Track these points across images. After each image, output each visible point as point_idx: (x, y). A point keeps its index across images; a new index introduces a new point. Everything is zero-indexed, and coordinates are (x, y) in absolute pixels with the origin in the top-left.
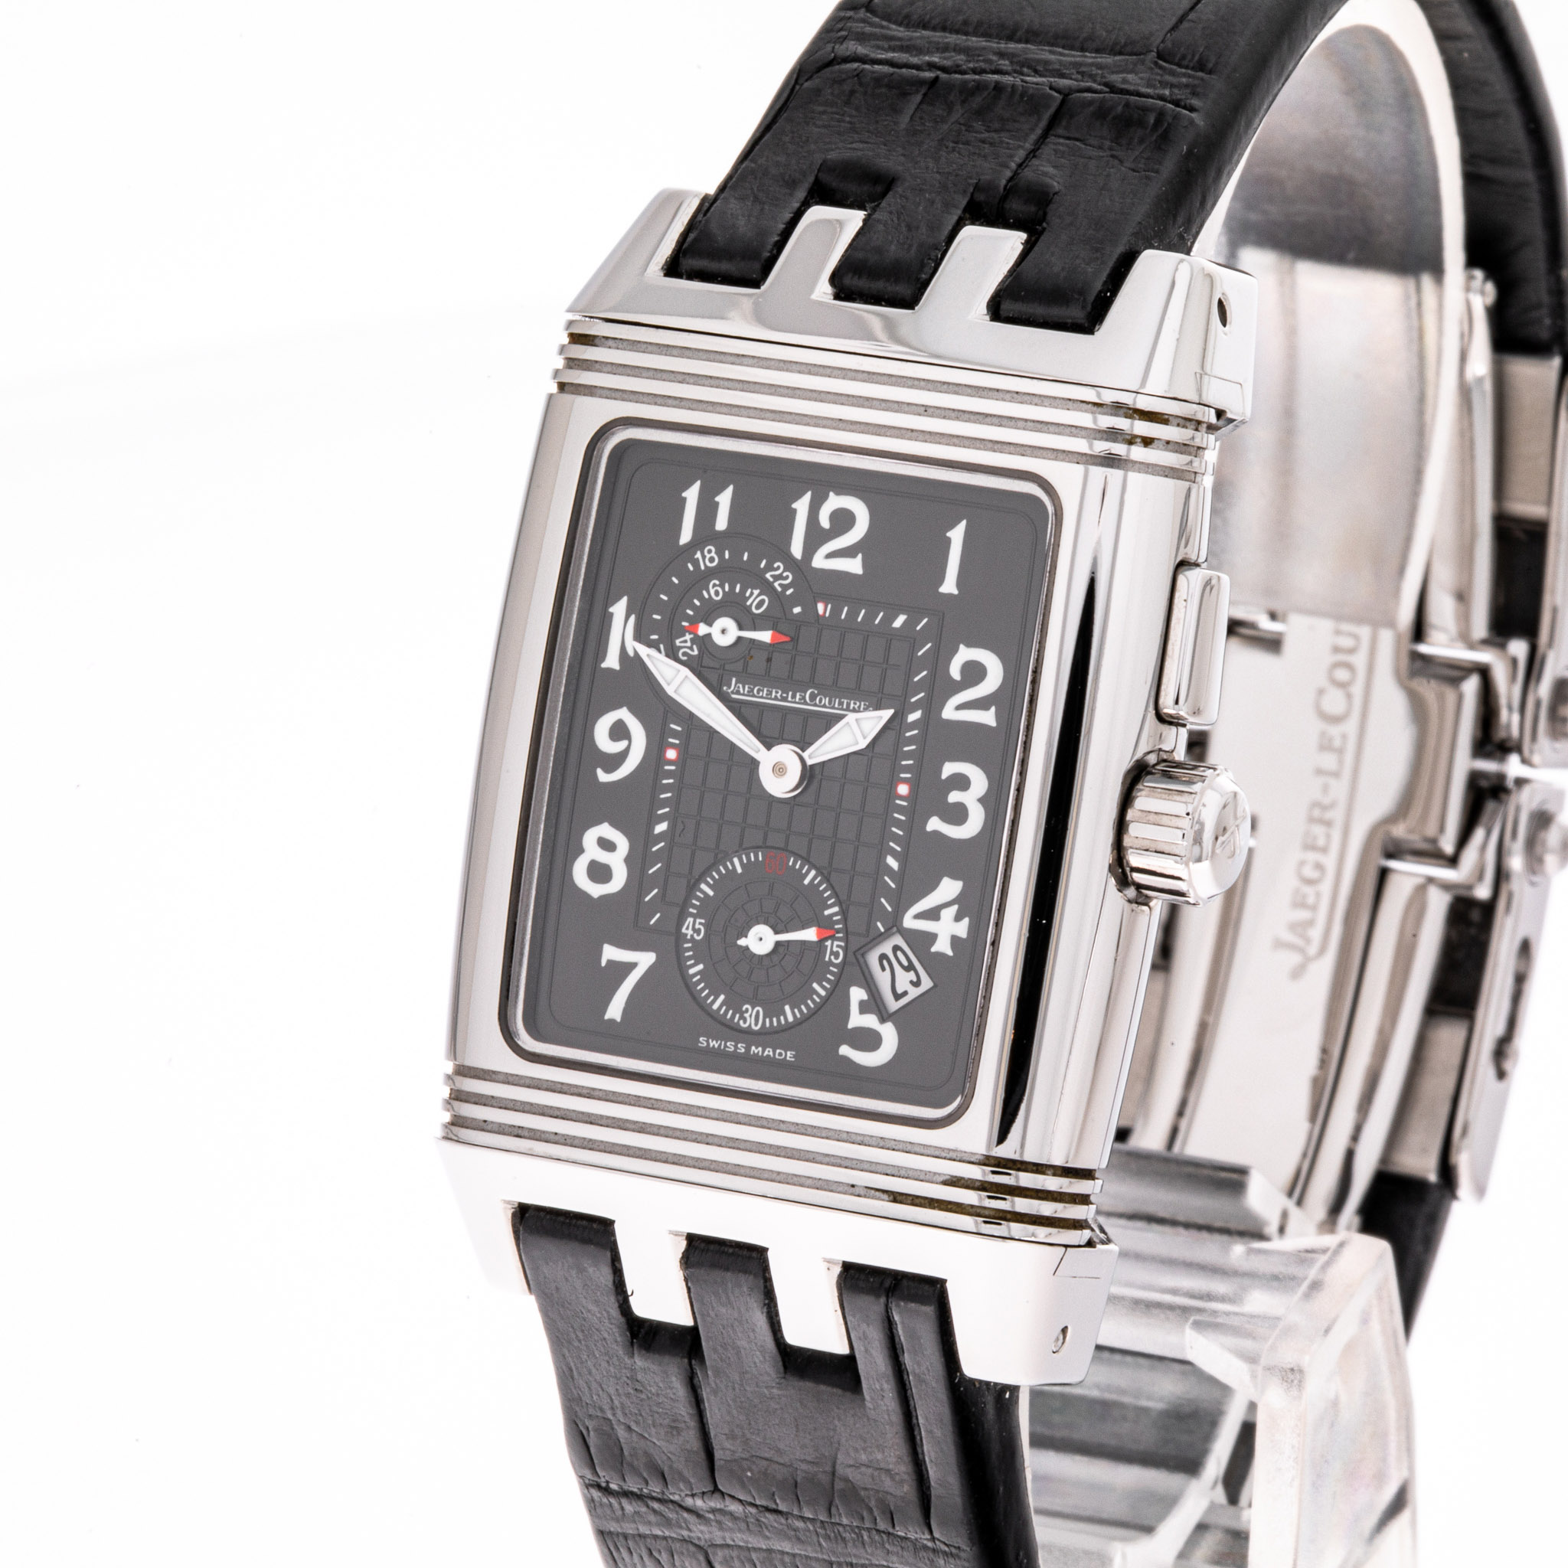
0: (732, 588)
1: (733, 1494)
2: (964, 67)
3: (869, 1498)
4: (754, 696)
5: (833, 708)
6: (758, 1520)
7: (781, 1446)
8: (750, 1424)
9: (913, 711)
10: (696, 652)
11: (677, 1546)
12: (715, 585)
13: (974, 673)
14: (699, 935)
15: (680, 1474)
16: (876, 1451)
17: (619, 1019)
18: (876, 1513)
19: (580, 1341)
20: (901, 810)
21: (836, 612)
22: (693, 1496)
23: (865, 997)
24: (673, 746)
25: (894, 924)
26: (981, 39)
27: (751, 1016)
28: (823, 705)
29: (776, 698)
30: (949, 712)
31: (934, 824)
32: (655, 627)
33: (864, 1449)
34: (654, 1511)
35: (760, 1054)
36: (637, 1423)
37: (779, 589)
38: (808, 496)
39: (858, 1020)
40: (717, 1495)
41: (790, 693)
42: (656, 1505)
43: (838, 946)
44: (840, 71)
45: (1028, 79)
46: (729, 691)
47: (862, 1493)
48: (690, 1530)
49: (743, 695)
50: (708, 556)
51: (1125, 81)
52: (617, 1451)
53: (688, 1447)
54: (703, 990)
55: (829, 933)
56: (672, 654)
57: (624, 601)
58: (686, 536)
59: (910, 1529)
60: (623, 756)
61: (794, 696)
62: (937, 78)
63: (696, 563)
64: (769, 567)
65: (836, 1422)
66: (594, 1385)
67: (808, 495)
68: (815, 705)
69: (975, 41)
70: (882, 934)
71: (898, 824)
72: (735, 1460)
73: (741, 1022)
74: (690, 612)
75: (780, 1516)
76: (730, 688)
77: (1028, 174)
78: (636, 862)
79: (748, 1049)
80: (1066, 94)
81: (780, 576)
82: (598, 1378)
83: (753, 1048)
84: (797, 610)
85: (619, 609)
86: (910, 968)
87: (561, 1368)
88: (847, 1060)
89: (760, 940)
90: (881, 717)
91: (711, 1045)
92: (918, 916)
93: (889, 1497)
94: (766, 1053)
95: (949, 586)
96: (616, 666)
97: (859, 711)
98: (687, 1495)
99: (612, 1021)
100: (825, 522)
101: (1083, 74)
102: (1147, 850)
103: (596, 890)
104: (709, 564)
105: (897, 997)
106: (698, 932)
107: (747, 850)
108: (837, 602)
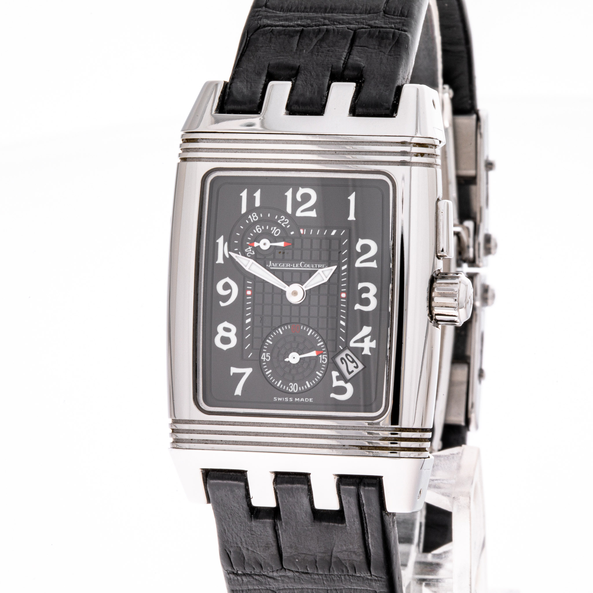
0: (265, 227)
1: (290, 569)
2: (311, 24)
3: (346, 563)
4: (279, 267)
5: (312, 268)
6: (299, 578)
7: (311, 548)
8: (298, 541)
9: (343, 265)
10: (254, 253)
11: (264, 592)
12: (258, 227)
13: (366, 249)
14: (268, 359)
15: (268, 564)
16: (350, 544)
17: (240, 395)
18: (349, 568)
19: (229, 519)
20: (343, 303)
21: (308, 232)
22: (273, 572)
23: (338, 375)
24: (249, 290)
25: (346, 346)
26: (314, 13)
27: (293, 387)
28: (308, 267)
29: (288, 267)
31: (357, 307)
32: (236, 246)
33: (345, 545)
34: (256, 580)
35: (299, 401)
36: (251, 547)
37: (284, 226)
38: (291, 190)
39: (336, 383)
40: (283, 570)
41: (294, 264)
42: (257, 577)
43: (324, 357)
44: (264, 31)
45: (338, 26)
46: (269, 266)
47: (343, 562)
48: (270, 585)
49: (275, 267)
50: (254, 217)
51: (375, 23)
52: (242, 559)
53: (272, 553)
54: (272, 379)
55: (320, 352)
56: (244, 254)
57: (222, 237)
58: (244, 210)
59: (363, 573)
60: (229, 296)
61: (295, 265)
62: (303, 29)
63: (249, 220)
64: (279, 218)
65: (334, 536)
66: (234, 535)
68: (304, 268)
69: (311, 14)
70: (342, 350)
71: (343, 308)
72: (292, 556)
73: (289, 390)
74: (249, 239)
75: (308, 575)
76: (269, 265)
77: (350, 61)
78: (240, 335)
79: (294, 399)
80: (355, 31)
81: (284, 221)
82: (236, 532)
83: (296, 399)
84: (292, 233)
86: (353, 361)
87: (221, 530)
88: (334, 399)
89: (294, 358)
90: (332, 269)
91: (279, 400)
92: (356, 342)
93: (354, 562)
94: (301, 400)
95: (352, 217)
96: (222, 262)
97: (322, 268)
98: (270, 572)
99: (238, 396)
100: (299, 199)
101: (358, 22)
102: (442, 307)
103: (225, 347)
104: (254, 220)
105: (350, 373)
106: (268, 358)
107: (284, 325)
108: (307, 227)
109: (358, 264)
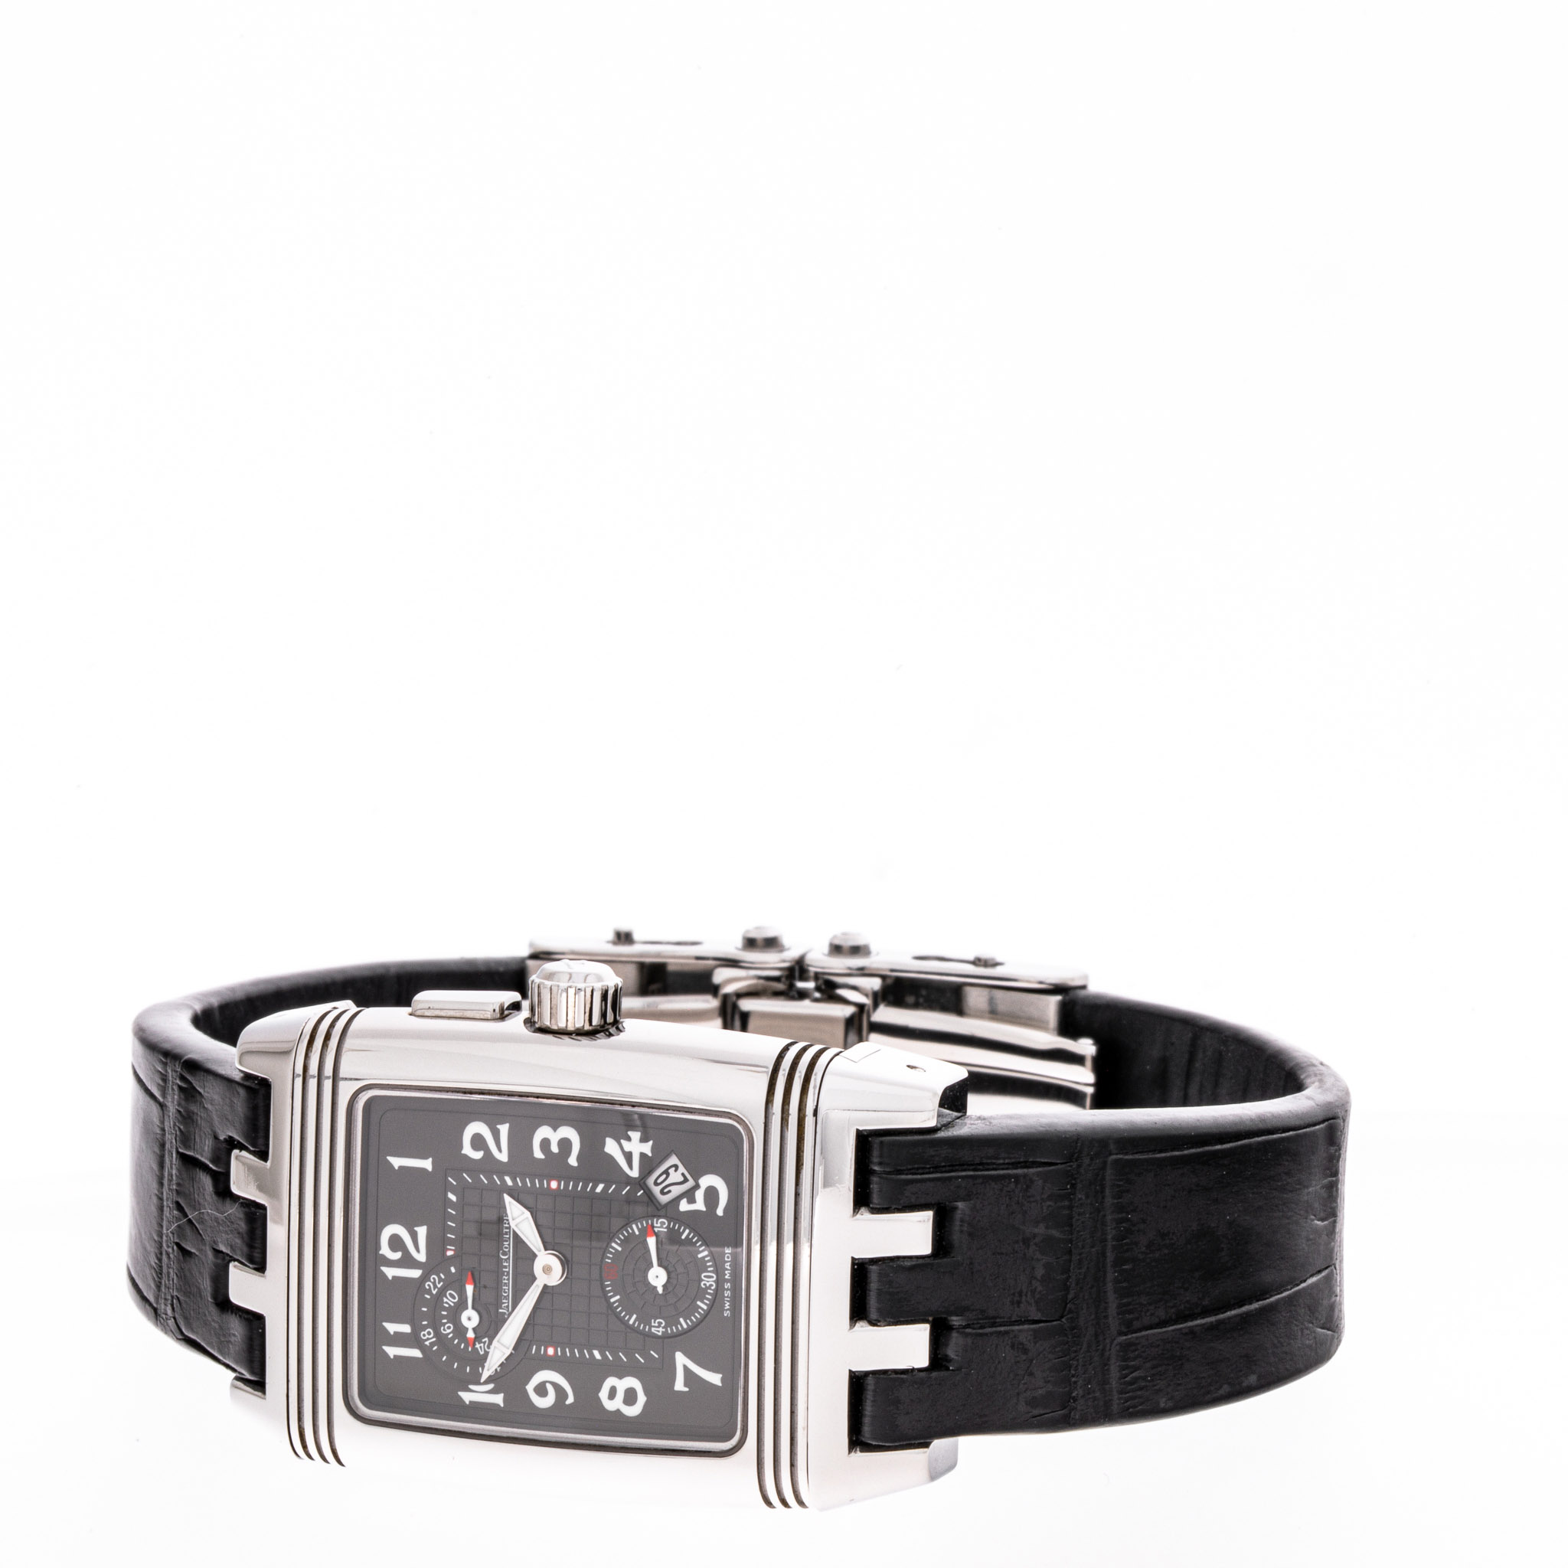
0: (444, 1317)
3: (1049, 1207)
4: (508, 1295)
5: (509, 1238)
9: (505, 1181)
10: (486, 1339)
12: (444, 1330)
13: (478, 1142)
14: (662, 1323)
17: (721, 1376)
20: (567, 1185)
21: (451, 1242)
23: (686, 1201)
24: (546, 1351)
25: (639, 1183)
27: (708, 1281)
28: (509, 1245)
29: (508, 1279)
31: (573, 1161)
32: (473, 1370)
35: (729, 1272)
37: (442, 1283)
39: (700, 1205)
41: (504, 1270)
43: (657, 1223)
47: (1046, 1211)
49: (508, 1302)
50: (427, 1336)
53: (1028, 1337)
54: (695, 1317)
55: (650, 1229)
56: (486, 1355)
57: (462, 1394)
58: (416, 1353)
60: (556, 1387)
63: (433, 1344)
64: (429, 1292)
67: (383, 1269)
68: (509, 1251)
70: (644, 1192)
71: (575, 1186)
73: (713, 1288)
74: (463, 1346)
76: (505, 1313)
78: (620, 1371)
79: (727, 1281)
81: (434, 1284)
83: (726, 1277)
84: (453, 1270)
86: (666, 1172)
88: (726, 1210)
89: (657, 1277)
90: (510, 1203)
91: (728, 1307)
92: (631, 1166)
94: (728, 1268)
95: (427, 1164)
96: (500, 1396)
99: (722, 1380)
103: (642, 1399)
104: (432, 1336)
105: (686, 1180)
106: (660, 1323)
107: (605, 1293)
108: (445, 1242)
109: (503, 1157)
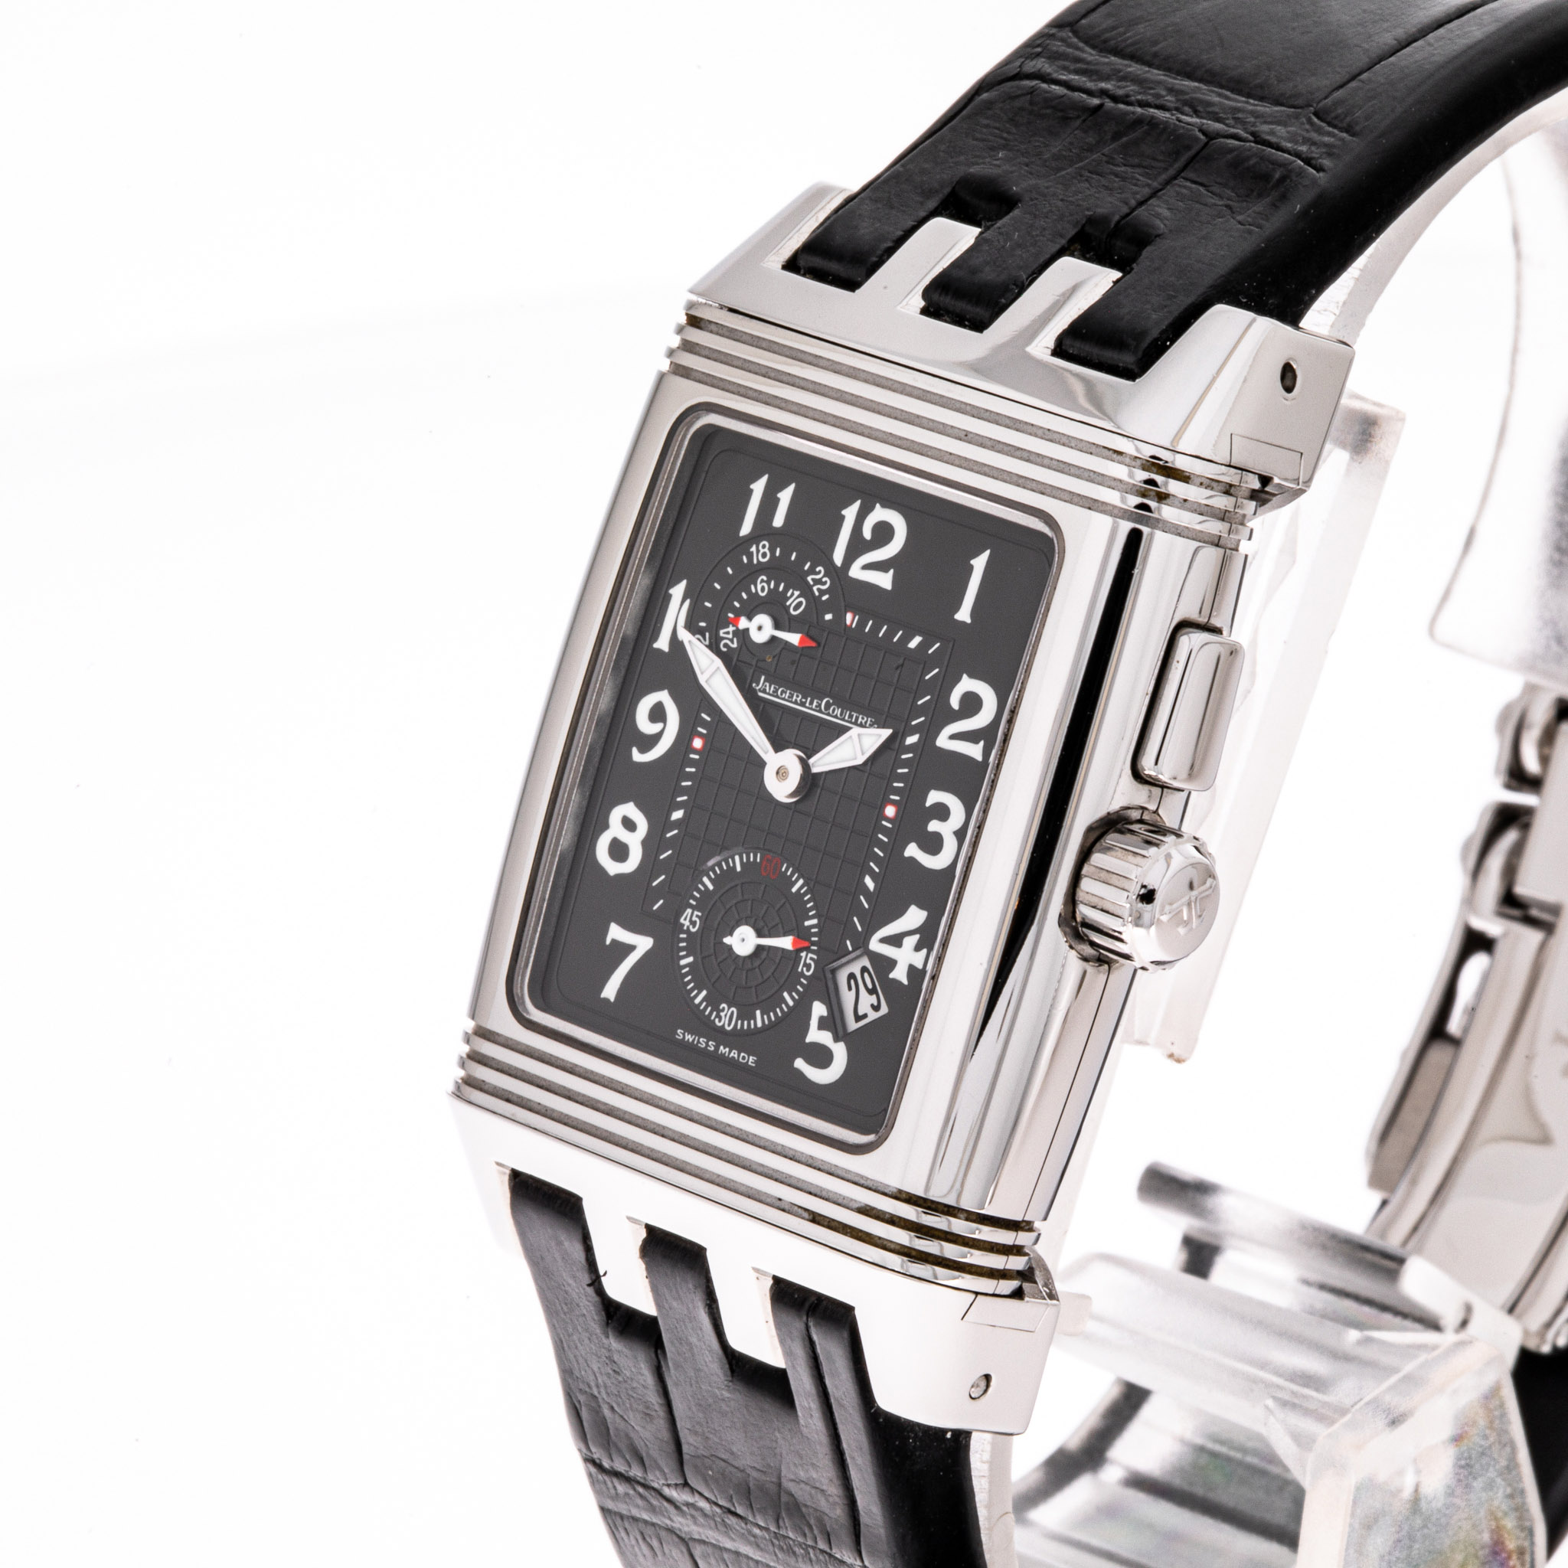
0: (777, 586)
1: (700, 1491)
2: (1133, 98)
3: (809, 1515)
4: (777, 697)
5: (843, 720)
6: (723, 1521)
7: (735, 1450)
8: (707, 1423)
9: (913, 733)
10: (735, 645)
11: (663, 1534)
12: (762, 581)
13: (972, 705)
14: (694, 927)
15: (656, 1462)
16: (811, 1469)
17: (612, 999)
18: (816, 1532)
19: (565, 1314)
20: (885, 831)
21: (862, 624)
22: (669, 1486)
23: (825, 1013)
24: (700, 735)
25: (862, 943)
26: (1161, 72)
27: (726, 1015)
29: (796, 703)
30: (943, 741)
31: (912, 850)
32: (706, 614)
33: (802, 1465)
34: (641, 1495)
35: (727, 1054)
36: (619, 1404)
37: (817, 594)
39: (816, 1035)
40: (687, 1489)
41: (809, 699)
42: (641, 1490)
43: (811, 959)
44: (1018, 87)
45: (1183, 117)
46: (757, 688)
47: (804, 1509)
48: (671, 1519)
49: (769, 694)
50: (762, 551)
51: (1272, 133)
52: (604, 1429)
54: (689, 982)
55: (806, 944)
56: (714, 644)
57: (684, 584)
58: (746, 529)
59: (844, 1553)
60: (656, 738)
61: (811, 703)
62: (1101, 106)
63: (750, 556)
64: (812, 571)
65: (777, 1434)
66: (581, 1360)
67: (858, 504)
68: (828, 714)
69: (1156, 74)
70: (851, 953)
71: (881, 845)
72: (698, 1457)
73: (717, 1020)
74: (737, 604)
75: (740, 1520)
76: (758, 686)
77: (1141, 212)
78: (650, 845)
79: (717, 1048)
80: (1211, 136)
81: (820, 581)
82: (583, 1353)
83: (722, 1047)
84: (828, 617)
85: (678, 591)
86: (872, 991)
88: (800, 1074)
89: (743, 941)
90: (880, 736)
91: (687, 1038)
92: (883, 940)
93: (826, 1518)
94: (732, 1055)
95: (964, 615)
96: (667, 648)
97: (865, 727)
98: (664, 1484)
99: (607, 1000)
100: (867, 534)
101: (1236, 119)
102: (1094, 907)
103: (613, 868)
104: (761, 560)
105: (858, 1018)
106: (694, 924)
107: (748, 850)
108: (864, 614)
